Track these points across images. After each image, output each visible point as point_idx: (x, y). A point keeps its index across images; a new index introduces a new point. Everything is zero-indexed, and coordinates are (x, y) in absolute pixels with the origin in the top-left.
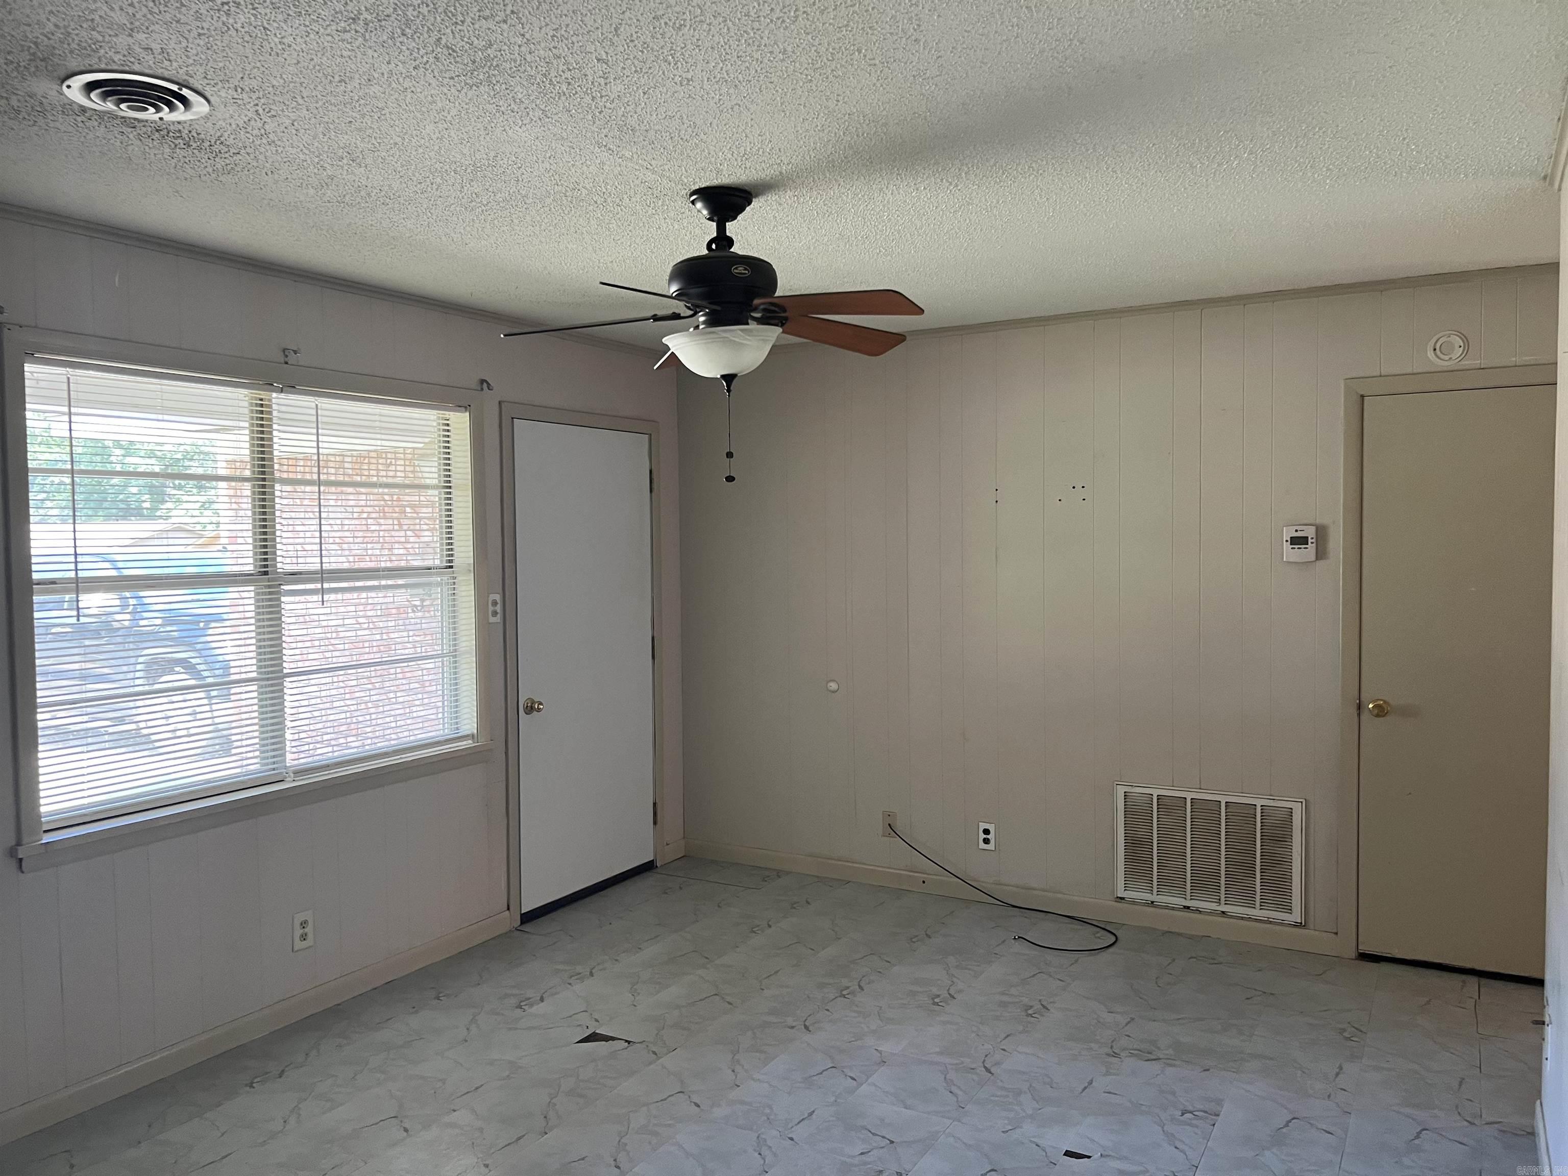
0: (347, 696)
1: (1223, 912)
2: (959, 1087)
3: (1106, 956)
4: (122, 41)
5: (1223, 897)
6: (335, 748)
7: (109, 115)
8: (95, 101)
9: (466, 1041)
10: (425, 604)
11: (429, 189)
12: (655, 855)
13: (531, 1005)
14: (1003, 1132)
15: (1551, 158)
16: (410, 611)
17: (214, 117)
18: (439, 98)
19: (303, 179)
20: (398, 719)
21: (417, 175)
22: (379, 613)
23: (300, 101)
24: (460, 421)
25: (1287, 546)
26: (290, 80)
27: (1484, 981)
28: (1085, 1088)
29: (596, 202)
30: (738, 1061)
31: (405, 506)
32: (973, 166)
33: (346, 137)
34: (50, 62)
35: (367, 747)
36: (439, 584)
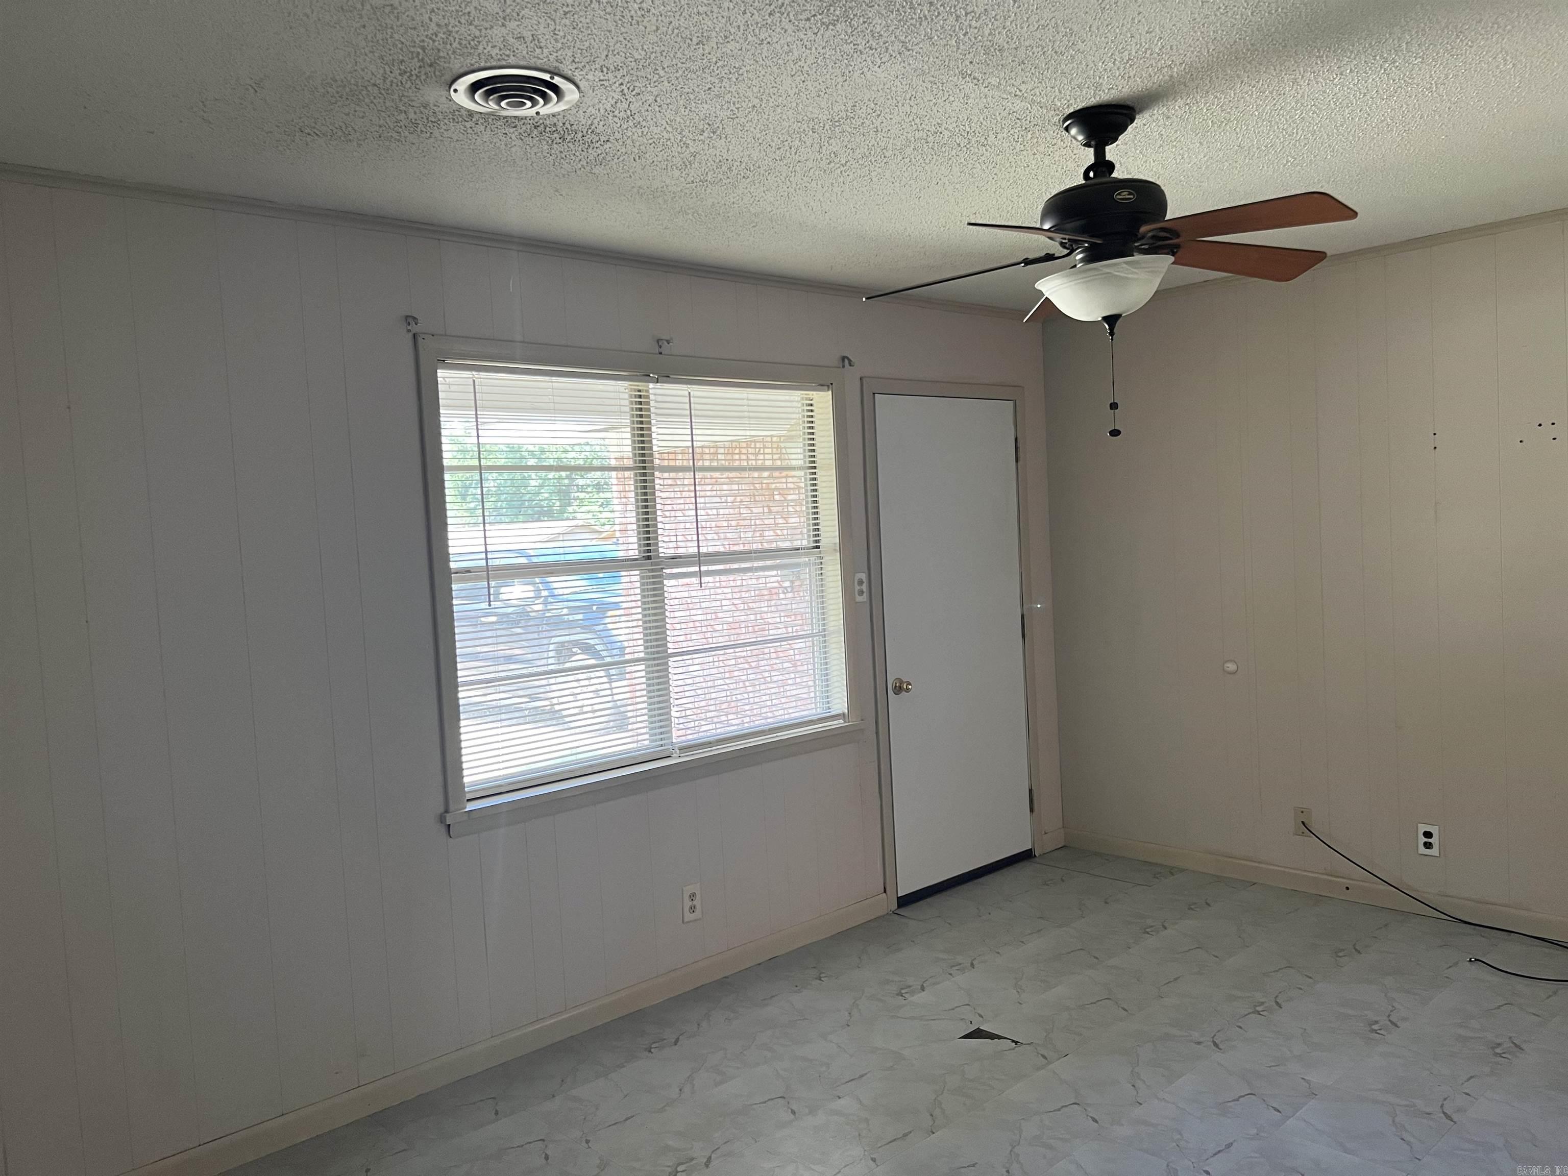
2: (1412, 1134)
4: (498, 33)
6: (718, 726)
7: (492, 117)
8: (481, 105)
9: (848, 1026)
10: (794, 584)
11: (788, 155)
12: (1033, 844)
13: (912, 993)
16: (781, 592)
17: (583, 105)
18: (795, 46)
19: (668, 161)
20: (773, 697)
22: (752, 595)
23: (662, 73)
24: (823, 400)
26: (651, 50)
30: (1138, 1075)
33: (706, 106)
34: (438, 67)
35: (746, 725)
36: (807, 564)
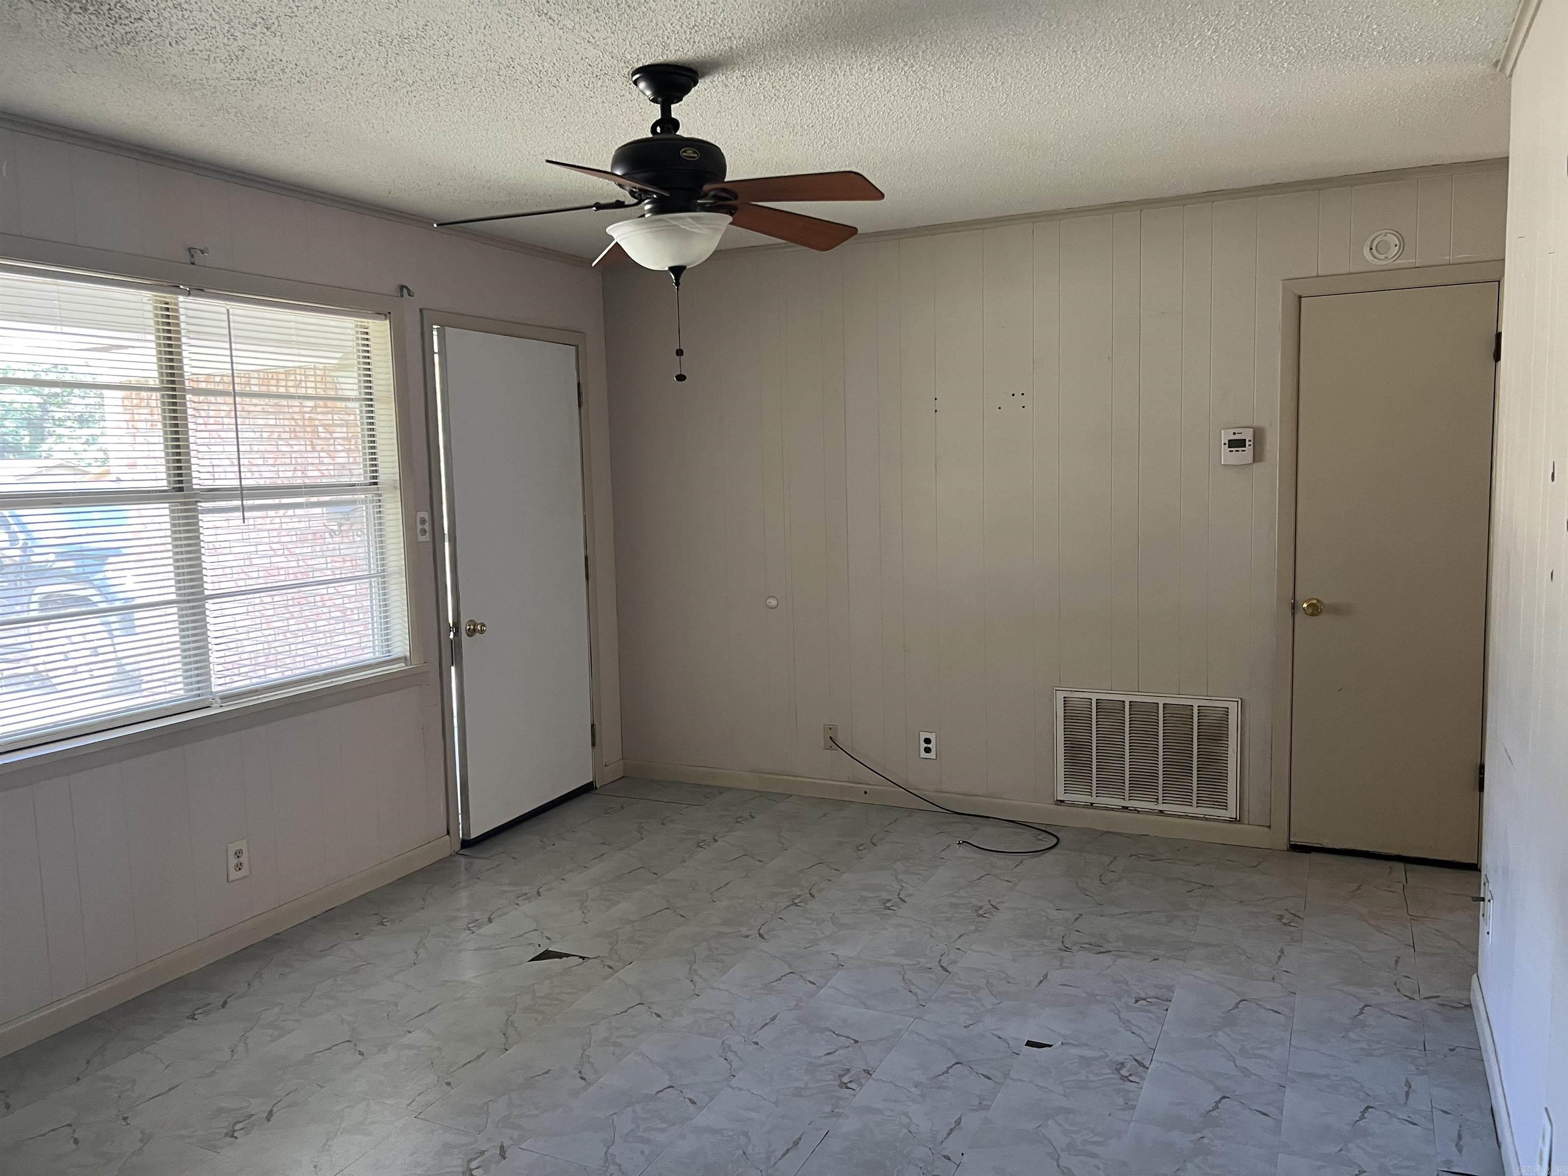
0: (264, 626)
1: (1161, 811)
2: (918, 987)
3: (1049, 856)
5: (1160, 795)
9: (415, 964)
10: (342, 528)
11: (350, 65)
12: (594, 777)
13: (479, 927)
14: (965, 1027)
15: (1506, 41)
16: (327, 535)
19: (211, 51)
21: (338, 46)
22: (294, 538)
24: (380, 330)
25: (1225, 449)
27: (1409, 866)
28: (1041, 981)
29: (531, 83)
30: (696, 971)
31: (317, 426)
32: (931, 43)
36: (364, 502)
